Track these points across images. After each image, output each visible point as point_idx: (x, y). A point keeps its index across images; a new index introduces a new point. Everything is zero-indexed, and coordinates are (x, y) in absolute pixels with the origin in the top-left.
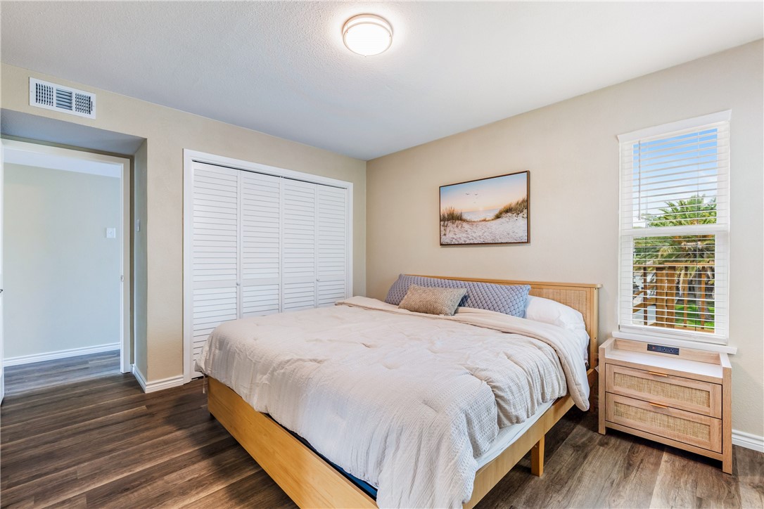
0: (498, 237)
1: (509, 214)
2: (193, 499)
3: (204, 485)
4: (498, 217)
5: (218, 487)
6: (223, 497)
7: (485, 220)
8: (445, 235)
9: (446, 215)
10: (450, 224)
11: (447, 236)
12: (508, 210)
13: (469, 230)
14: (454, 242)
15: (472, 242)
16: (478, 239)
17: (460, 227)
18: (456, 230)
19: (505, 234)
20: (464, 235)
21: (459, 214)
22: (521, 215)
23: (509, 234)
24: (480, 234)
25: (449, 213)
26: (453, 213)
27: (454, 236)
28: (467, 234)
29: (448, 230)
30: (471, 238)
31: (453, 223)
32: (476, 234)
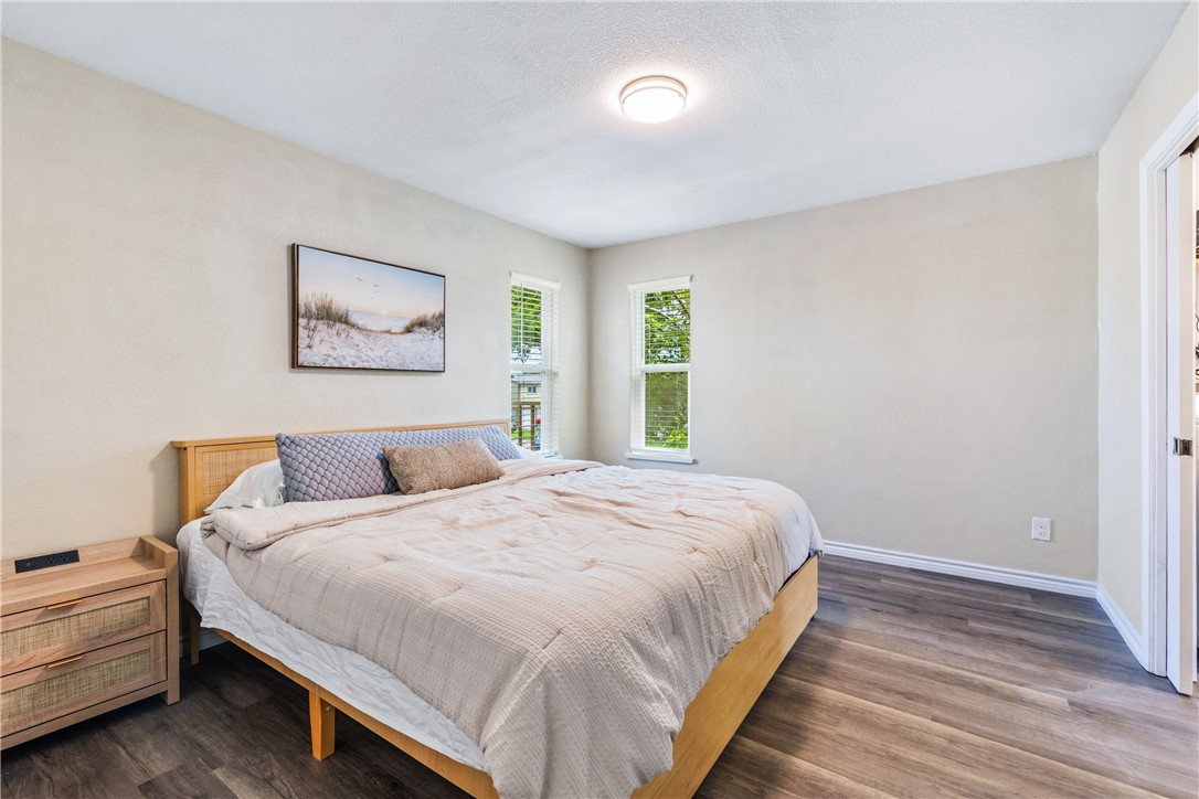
0: (408, 361)
1: (424, 329)
2: (841, 779)
3: (810, 785)
4: (409, 330)
5: (801, 764)
6: (811, 748)
7: (389, 332)
8: (310, 347)
9: (314, 309)
10: (321, 325)
11: (315, 349)
12: (422, 323)
13: (362, 344)
14: (331, 362)
15: (366, 365)
16: (378, 360)
17: (343, 336)
18: (335, 340)
19: (418, 357)
20: (353, 352)
21: (341, 312)
22: (437, 333)
23: (423, 358)
24: (382, 353)
25: (319, 304)
26: (330, 308)
27: (331, 352)
28: (359, 351)
29: (317, 339)
30: (365, 358)
31: (329, 326)
32: (375, 354)
